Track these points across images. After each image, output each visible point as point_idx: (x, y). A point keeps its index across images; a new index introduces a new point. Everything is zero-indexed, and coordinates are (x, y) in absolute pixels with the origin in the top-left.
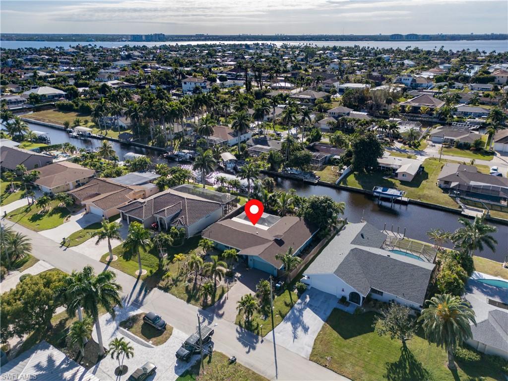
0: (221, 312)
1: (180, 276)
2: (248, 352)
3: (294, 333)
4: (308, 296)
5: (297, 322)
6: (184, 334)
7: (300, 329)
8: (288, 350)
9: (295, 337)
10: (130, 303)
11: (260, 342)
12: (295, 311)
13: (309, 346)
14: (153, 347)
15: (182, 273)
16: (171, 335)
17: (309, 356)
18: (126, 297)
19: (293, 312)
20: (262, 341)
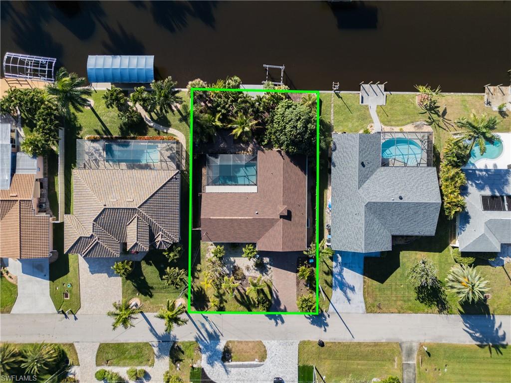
0: (282, 307)
1: (218, 289)
2: (325, 330)
3: (347, 297)
4: (338, 255)
5: (343, 286)
6: (273, 341)
7: (348, 291)
8: (349, 313)
9: (349, 300)
10: (207, 339)
11: (327, 317)
12: (336, 276)
13: (361, 302)
14: (263, 365)
15: (217, 285)
16: (265, 347)
17: (365, 310)
18: (197, 335)
19: (336, 278)
20: (329, 316)
